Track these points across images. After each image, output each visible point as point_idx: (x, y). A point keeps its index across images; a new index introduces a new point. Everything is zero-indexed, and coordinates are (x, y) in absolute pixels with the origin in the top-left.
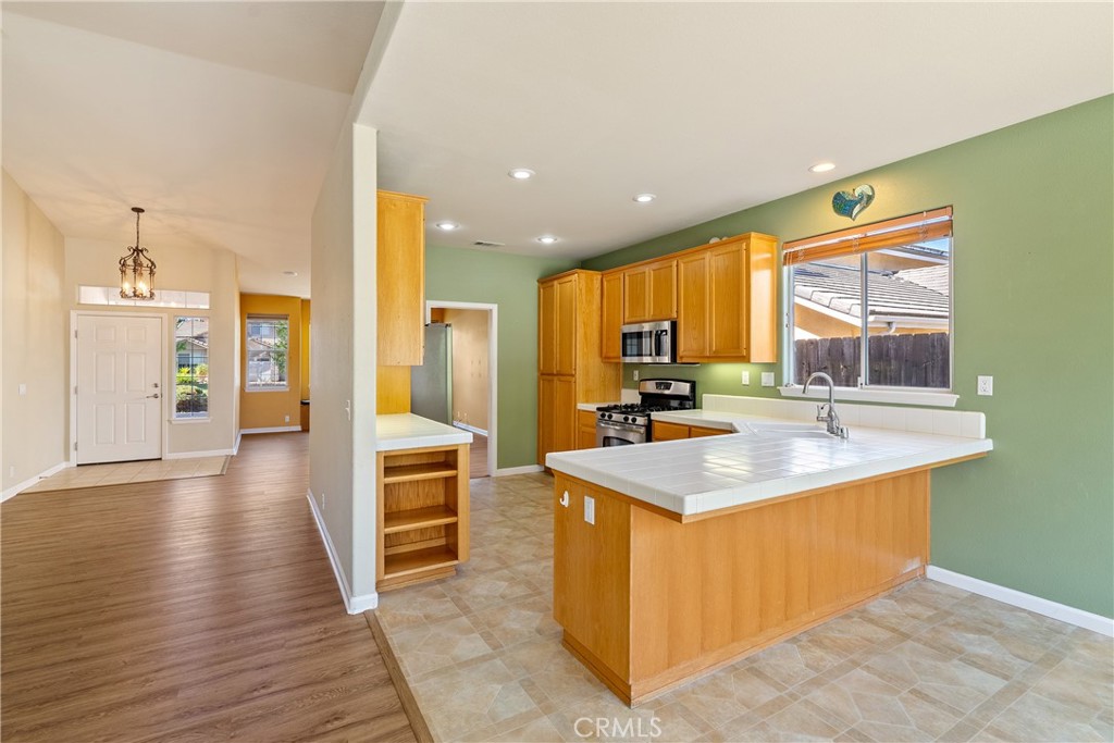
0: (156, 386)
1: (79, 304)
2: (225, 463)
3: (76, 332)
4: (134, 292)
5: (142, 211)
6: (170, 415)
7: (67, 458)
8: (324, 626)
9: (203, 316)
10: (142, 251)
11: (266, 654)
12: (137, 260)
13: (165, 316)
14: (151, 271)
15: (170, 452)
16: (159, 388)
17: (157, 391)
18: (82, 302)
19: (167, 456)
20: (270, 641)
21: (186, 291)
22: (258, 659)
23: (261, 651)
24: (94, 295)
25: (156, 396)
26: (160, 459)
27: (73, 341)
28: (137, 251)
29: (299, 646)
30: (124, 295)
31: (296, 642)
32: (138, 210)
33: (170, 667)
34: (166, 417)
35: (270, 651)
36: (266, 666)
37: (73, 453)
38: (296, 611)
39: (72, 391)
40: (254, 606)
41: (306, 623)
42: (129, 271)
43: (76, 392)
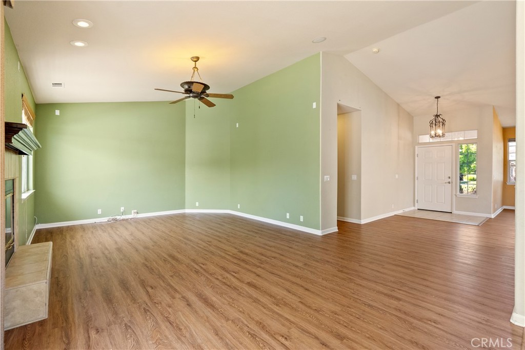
0: (449, 178)
1: (419, 143)
2: (484, 220)
3: (417, 155)
4: (435, 135)
5: (439, 97)
6: (456, 192)
7: (414, 206)
8: (488, 318)
9: (472, 142)
10: (439, 116)
11: (445, 310)
12: (438, 120)
13: (454, 144)
14: (443, 123)
15: (456, 210)
16: (451, 179)
17: (450, 180)
18: (420, 142)
19: (455, 212)
20: (451, 306)
21: (464, 131)
22: (439, 310)
23: (445, 308)
24: (426, 139)
25: (449, 183)
26: (451, 213)
27: (416, 158)
28: (437, 116)
29: (465, 317)
30: (432, 137)
31: (465, 315)
32: (438, 98)
33: (404, 291)
34: (454, 193)
35: (448, 310)
36: (442, 315)
37: (416, 204)
38: (475, 301)
39: (416, 178)
40: (454, 288)
41: (477, 310)
42: (434, 126)
43: (417, 179)
